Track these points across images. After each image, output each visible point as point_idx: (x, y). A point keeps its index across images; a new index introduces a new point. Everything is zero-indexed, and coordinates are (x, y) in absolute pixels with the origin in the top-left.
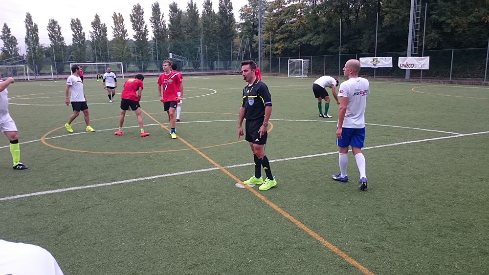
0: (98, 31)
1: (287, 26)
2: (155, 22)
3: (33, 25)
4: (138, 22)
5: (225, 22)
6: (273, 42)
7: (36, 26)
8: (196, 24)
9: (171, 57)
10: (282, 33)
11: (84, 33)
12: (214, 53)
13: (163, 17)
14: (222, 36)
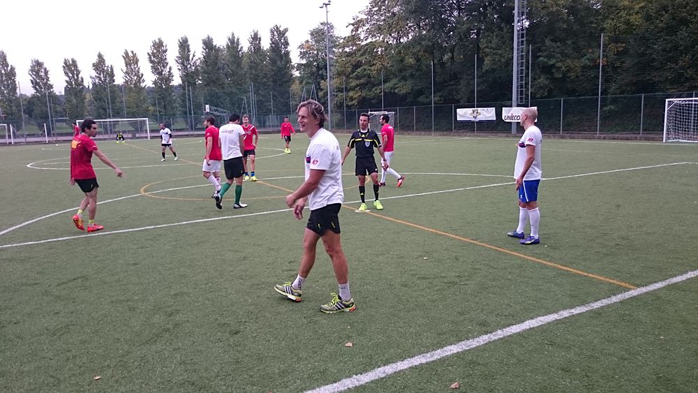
0: (102, 76)
1: (365, 70)
2: (183, 63)
3: (9, 68)
4: (159, 63)
5: (279, 62)
6: (348, 90)
7: (13, 69)
8: (239, 65)
9: (208, 110)
10: (358, 78)
11: (82, 79)
12: (265, 104)
13: (194, 56)
14: (275, 81)
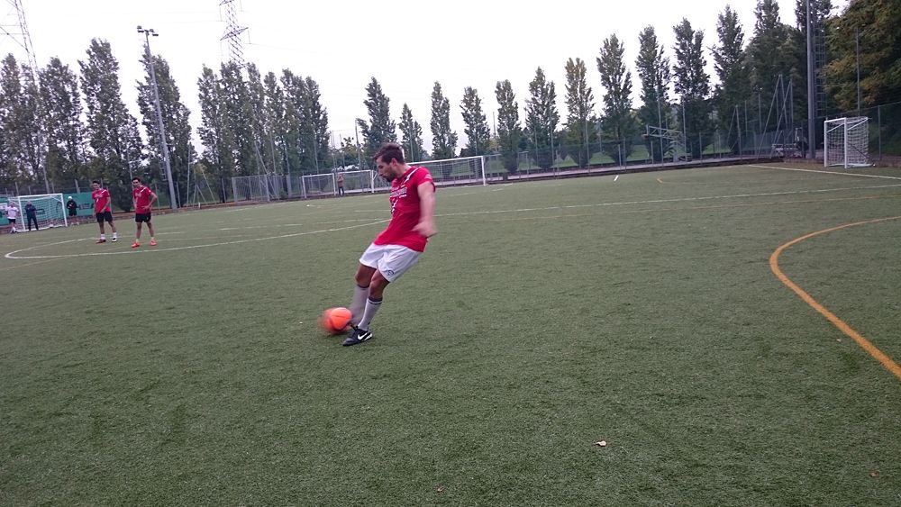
2: (646, 65)
3: (443, 101)
7: (447, 102)
11: (516, 104)
13: (662, 52)
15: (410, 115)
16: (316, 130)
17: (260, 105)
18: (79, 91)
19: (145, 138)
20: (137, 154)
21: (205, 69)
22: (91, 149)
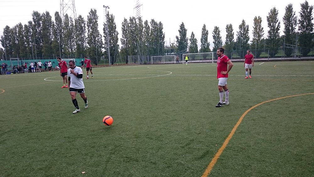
2: (287, 19)
3: (206, 31)
13: (294, 14)
15: (194, 36)
16: (161, 40)
17: (141, 31)
18: (86, 25)
19: (104, 42)
20: (101, 47)
21: (124, 19)
22: (88, 45)
